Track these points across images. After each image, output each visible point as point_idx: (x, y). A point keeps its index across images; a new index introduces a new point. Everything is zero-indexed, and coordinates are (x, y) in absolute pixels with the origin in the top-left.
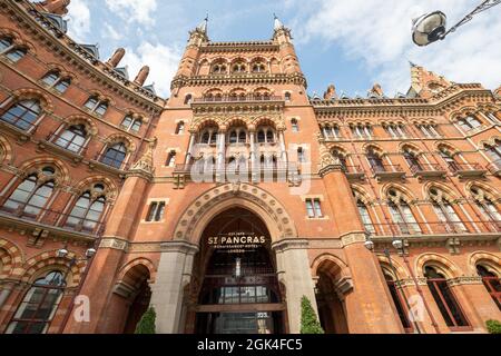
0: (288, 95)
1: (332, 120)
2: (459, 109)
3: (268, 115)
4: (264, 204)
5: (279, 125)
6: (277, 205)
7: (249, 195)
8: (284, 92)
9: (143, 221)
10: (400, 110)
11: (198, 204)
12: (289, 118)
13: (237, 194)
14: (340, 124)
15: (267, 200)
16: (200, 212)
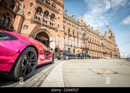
0: (59, 9)
1: (66, 20)
2: (82, 27)
3: (54, 13)
4: (50, 33)
5: (56, 17)
6: (52, 34)
7: (47, 31)
8: (59, 8)
9: (22, 29)
10: (76, 24)
11: (37, 29)
12: (58, 16)
13: (45, 30)
14: (66, 22)
15: (51, 33)
16: (37, 31)
